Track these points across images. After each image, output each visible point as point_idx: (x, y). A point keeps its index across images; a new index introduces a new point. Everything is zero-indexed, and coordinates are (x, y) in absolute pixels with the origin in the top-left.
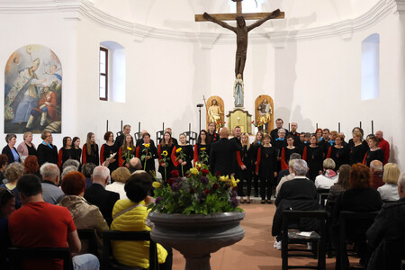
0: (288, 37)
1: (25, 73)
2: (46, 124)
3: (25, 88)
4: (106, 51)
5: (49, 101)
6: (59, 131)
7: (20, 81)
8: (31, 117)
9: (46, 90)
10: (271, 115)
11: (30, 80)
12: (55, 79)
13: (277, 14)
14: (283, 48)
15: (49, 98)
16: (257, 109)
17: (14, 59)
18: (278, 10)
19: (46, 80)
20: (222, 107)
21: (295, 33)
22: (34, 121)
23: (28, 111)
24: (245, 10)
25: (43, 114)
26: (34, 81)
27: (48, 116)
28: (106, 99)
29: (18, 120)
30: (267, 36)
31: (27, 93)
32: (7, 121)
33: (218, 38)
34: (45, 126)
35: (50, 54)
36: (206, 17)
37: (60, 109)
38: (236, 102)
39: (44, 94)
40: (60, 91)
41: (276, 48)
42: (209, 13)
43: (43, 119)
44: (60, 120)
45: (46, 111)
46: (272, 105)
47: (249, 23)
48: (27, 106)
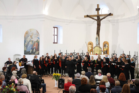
0: (116, 21)
1: (29, 37)
2: (35, 52)
3: (30, 41)
4: (57, 28)
5: (36, 45)
6: (39, 54)
7: (28, 40)
8: (31, 50)
9: (35, 42)
10: (108, 48)
11: (31, 39)
12: (38, 39)
13: (110, 14)
14: (114, 25)
15: (36, 44)
16: (103, 46)
17: (27, 33)
18: (111, 13)
19: (35, 39)
20: (92, 45)
21: (118, 20)
22: (32, 51)
23: (30, 48)
24: (100, 13)
25: (34, 49)
26: (32, 39)
27: (36, 50)
28: (57, 43)
29: (28, 51)
30: (109, 21)
31: (30, 43)
32: (25, 51)
33: (94, 22)
34: (35, 53)
35: (36, 31)
36: (88, 16)
37: (39, 48)
38: (96, 44)
39: (35, 43)
40: (39, 42)
41: (112, 25)
42: (88, 15)
43: (34, 51)
44: (39, 51)
45: (35, 48)
46: (108, 45)
47: (101, 18)
48: (30, 47)
